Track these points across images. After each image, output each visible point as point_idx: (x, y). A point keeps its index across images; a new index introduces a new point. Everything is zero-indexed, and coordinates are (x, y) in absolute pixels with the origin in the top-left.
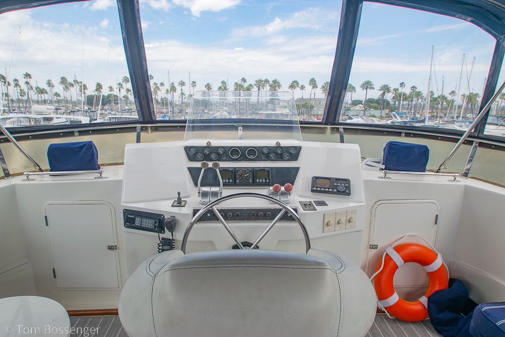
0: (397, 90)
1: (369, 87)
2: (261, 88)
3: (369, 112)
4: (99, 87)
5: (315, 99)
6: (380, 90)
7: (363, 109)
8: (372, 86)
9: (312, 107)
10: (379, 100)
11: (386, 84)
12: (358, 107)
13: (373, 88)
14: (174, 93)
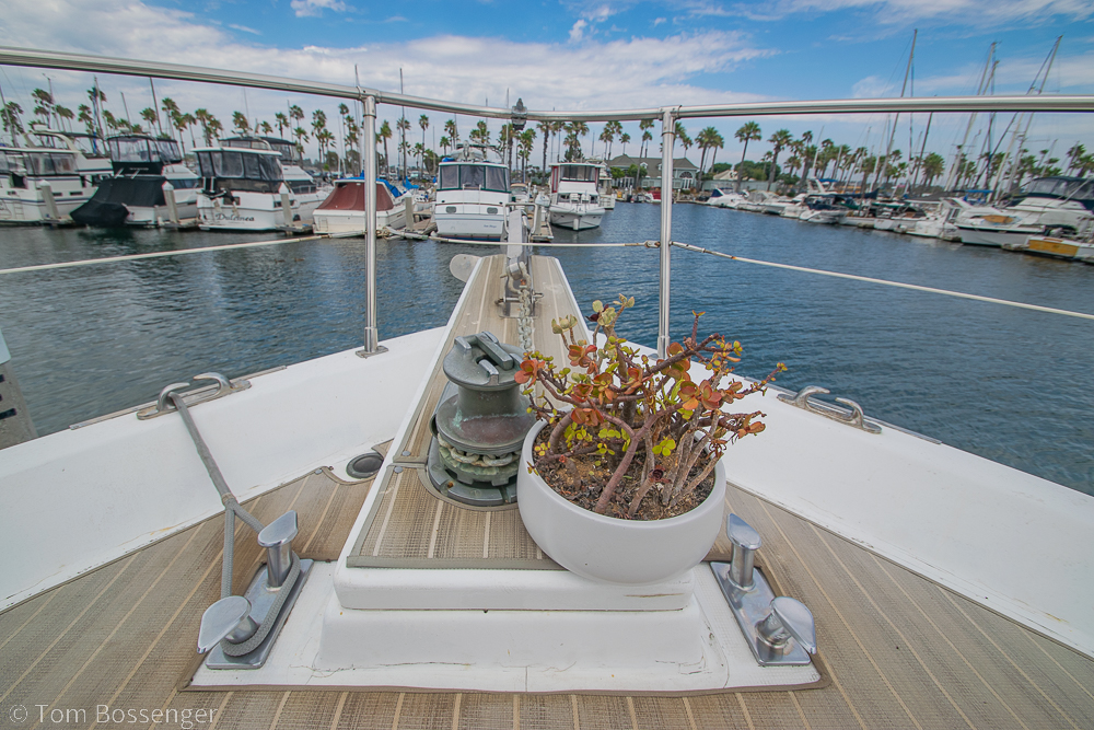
0: (801, 143)
1: (752, 135)
2: (550, 132)
3: (747, 184)
4: (240, 120)
5: (646, 160)
6: (772, 141)
7: (736, 178)
8: (758, 134)
9: (643, 173)
10: (762, 164)
11: (784, 129)
12: (726, 176)
13: (759, 138)
14: (388, 139)
